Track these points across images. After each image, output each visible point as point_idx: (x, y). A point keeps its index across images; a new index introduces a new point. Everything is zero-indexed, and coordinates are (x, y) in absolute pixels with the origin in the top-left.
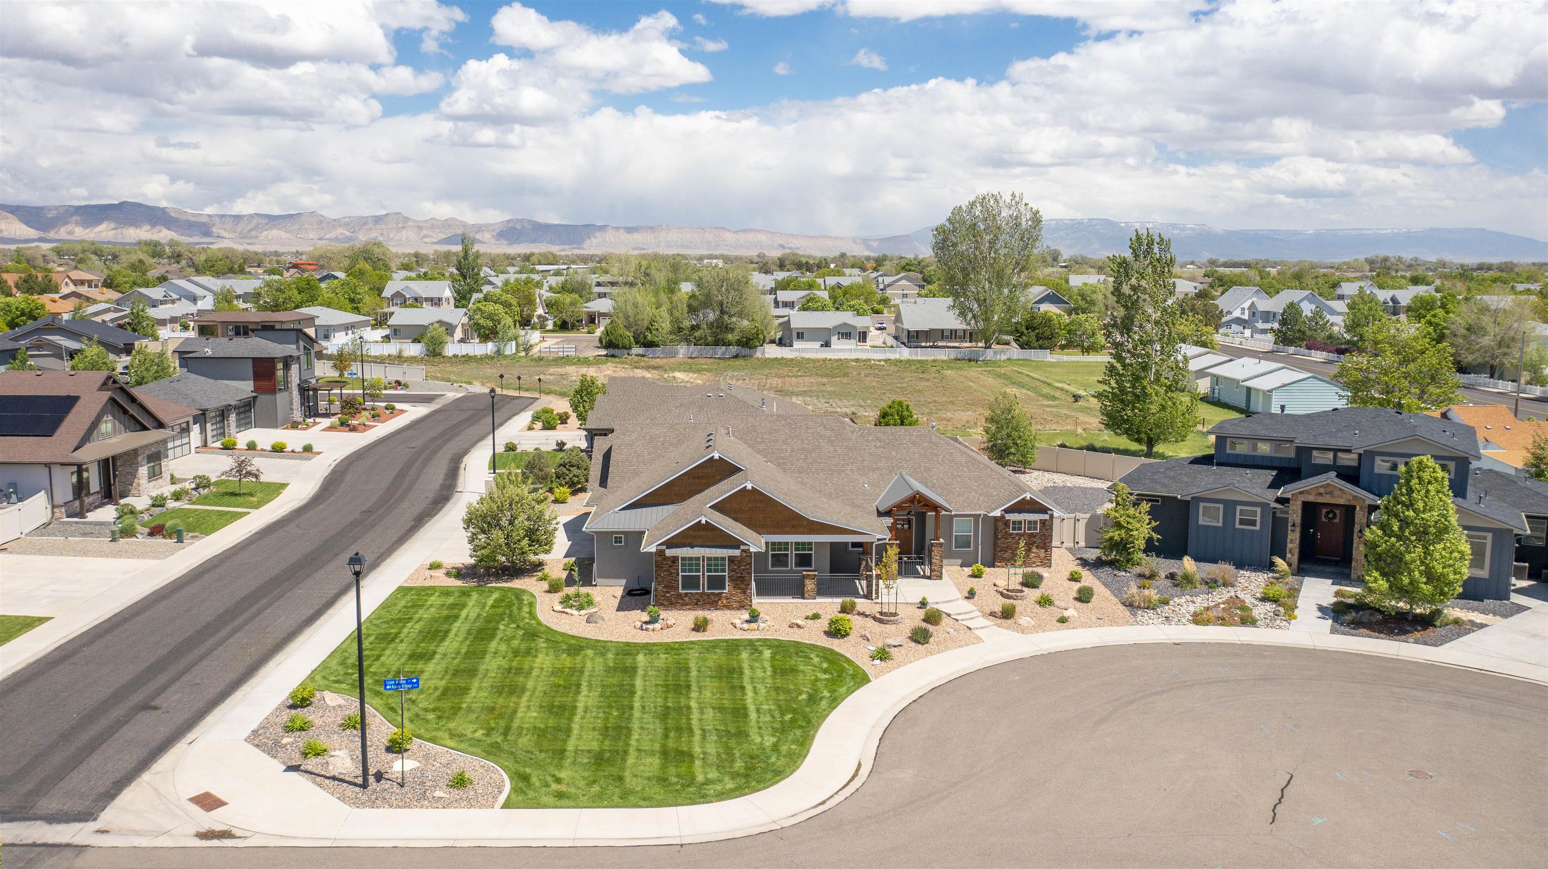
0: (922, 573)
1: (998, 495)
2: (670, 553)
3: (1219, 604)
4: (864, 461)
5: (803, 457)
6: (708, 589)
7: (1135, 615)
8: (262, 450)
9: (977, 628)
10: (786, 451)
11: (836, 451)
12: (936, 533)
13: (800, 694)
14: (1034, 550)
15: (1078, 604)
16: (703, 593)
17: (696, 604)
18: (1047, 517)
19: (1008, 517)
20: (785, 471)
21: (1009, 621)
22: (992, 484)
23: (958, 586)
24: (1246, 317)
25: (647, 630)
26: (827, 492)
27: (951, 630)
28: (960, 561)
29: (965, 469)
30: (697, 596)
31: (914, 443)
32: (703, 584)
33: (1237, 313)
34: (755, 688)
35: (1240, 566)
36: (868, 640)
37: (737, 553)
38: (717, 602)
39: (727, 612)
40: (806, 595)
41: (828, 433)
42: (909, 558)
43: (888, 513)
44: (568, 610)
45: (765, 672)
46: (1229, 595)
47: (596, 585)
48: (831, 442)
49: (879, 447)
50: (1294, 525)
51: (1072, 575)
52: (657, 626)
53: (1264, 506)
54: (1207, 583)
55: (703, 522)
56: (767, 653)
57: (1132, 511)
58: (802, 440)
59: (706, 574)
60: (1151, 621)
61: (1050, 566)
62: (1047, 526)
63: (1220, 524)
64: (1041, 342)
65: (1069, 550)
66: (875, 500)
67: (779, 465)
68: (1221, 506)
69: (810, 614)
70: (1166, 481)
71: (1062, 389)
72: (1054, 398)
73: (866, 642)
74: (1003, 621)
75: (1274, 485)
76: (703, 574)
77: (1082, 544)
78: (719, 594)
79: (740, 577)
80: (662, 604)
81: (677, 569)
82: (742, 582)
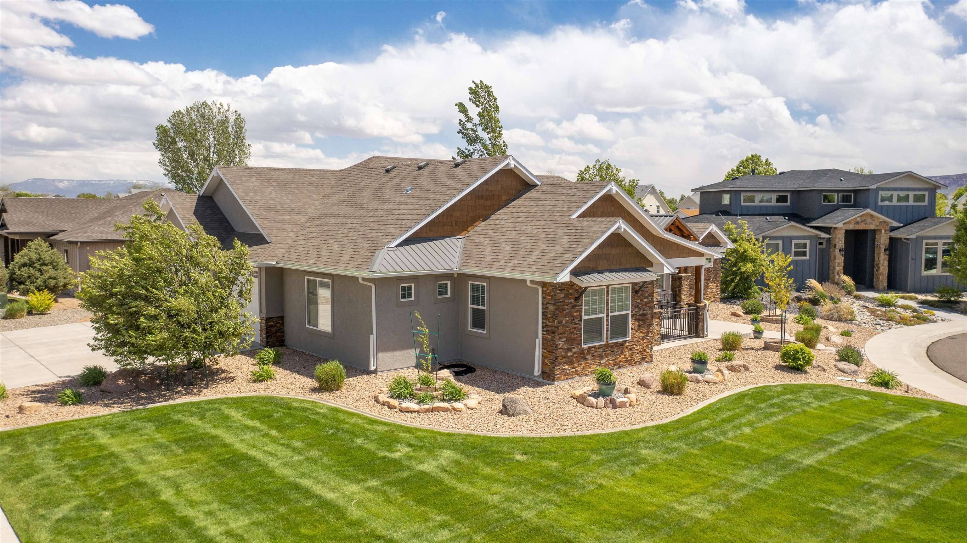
6: (611, 337)
16: (607, 345)
17: (599, 363)
30: (600, 351)
32: (607, 330)
38: (621, 356)
50: (840, 251)
55: (622, 230)
59: (610, 314)
68: (780, 242)
76: (607, 316)
78: (623, 344)
79: (643, 315)
80: (563, 371)
81: (581, 311)
82: (644, 323)
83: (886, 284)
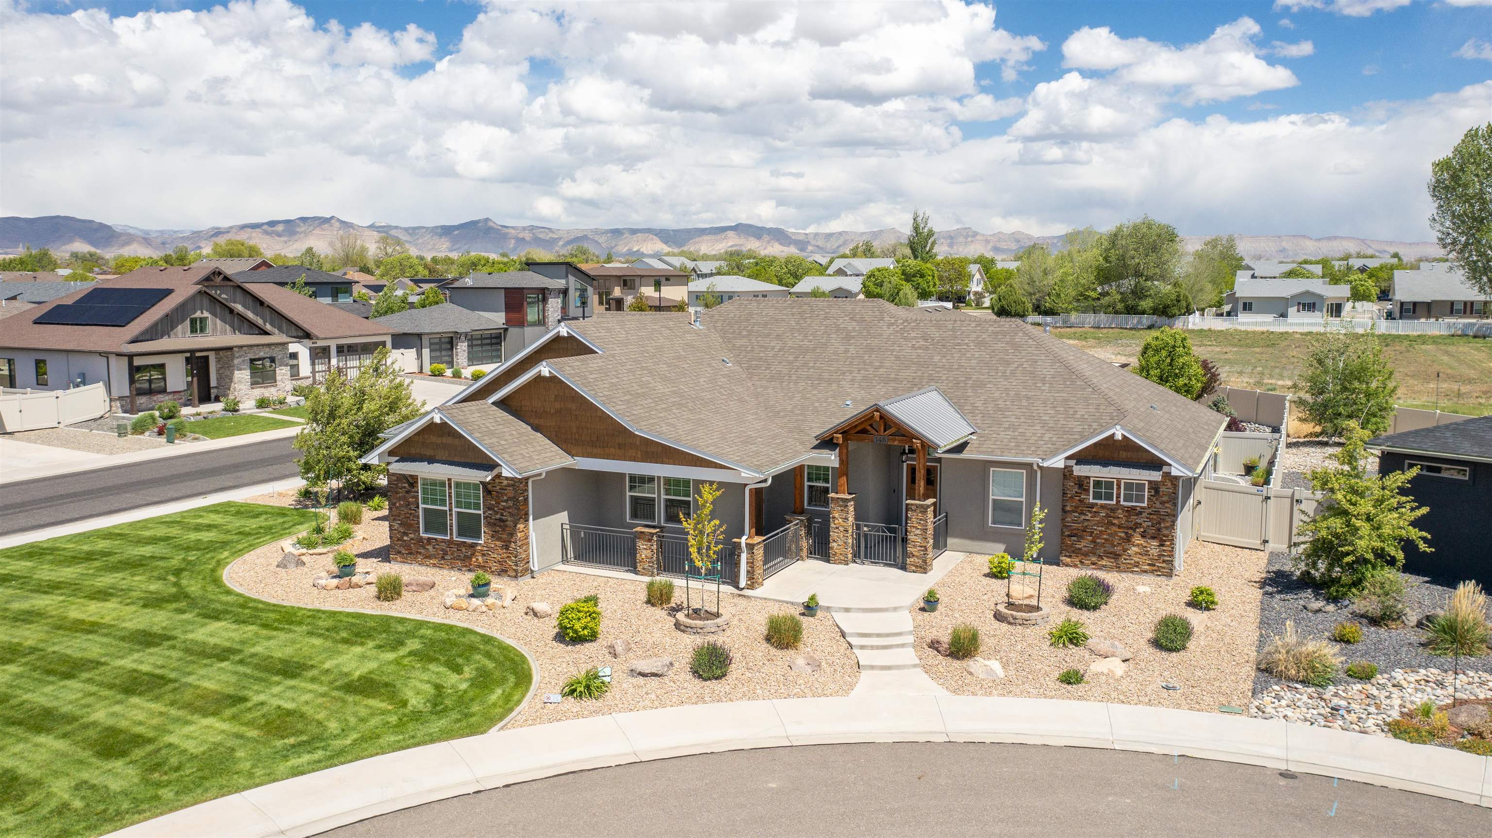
2: (399, 467)
4: (880, 367)
5: (791, 358)
6: (460, 534)
7: (1260, 692)
10: (773, 349)
11: (846, 351)
14: (1138, 540)
15: (1148, 652)
16: (451, 542)
17: (443, 558)
18: (1158, 476)
19: (1080, 471)
32: (451, 526)
37: (486, 477)
40: (639, 568)
42: (871, 528)
43: (828, 442)
51: (1194, 594)
55: (437, 420)
60: (1287, 711)
61: (1171, 575)
62: (1164, 495)
67: (747, 368)
69: (585, 596)
78: (473, 546)
79: (500, 520)
80: (399, 552)
81: (417, 498)
82: (504, 530)
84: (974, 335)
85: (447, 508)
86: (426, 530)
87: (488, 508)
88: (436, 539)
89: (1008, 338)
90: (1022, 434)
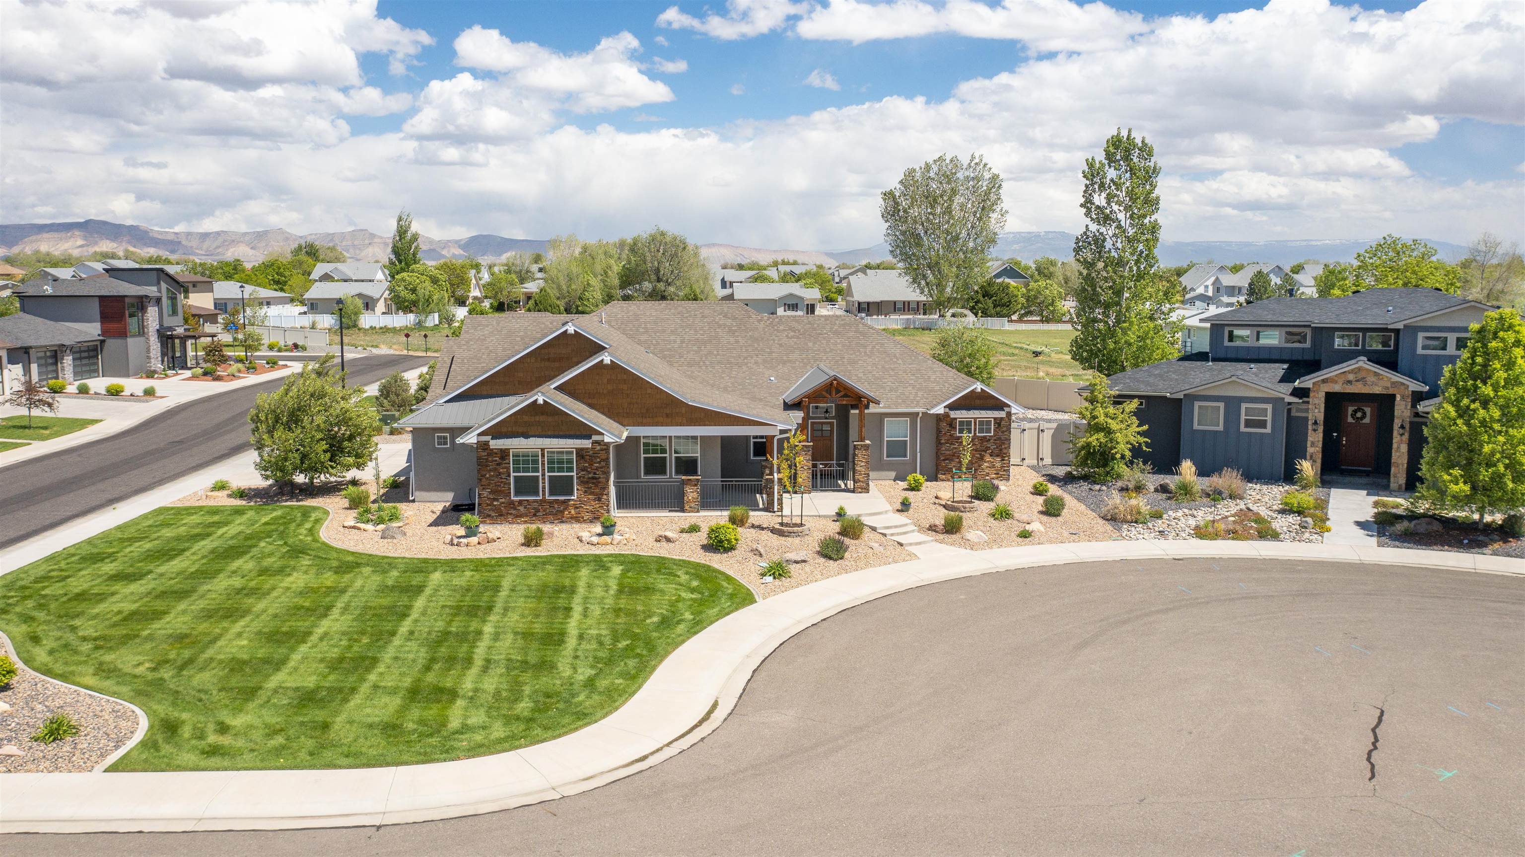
0: (843, 486)
1: (940, 390)
2: (496, 444)
3: (1227, 517)
4: (771, 352)
5: (695, 348)
6: (551, 494)
7: (1119, 529)
8: (96, 393)
9: (911, 544)
10: (675, 342)
11: (737, 342)
12: (861, 431)
13: (650, 617)
14: (988, 458)
15: (1045, 518)
16: (544, 501)
17: (535, 515)
18: (1002, 414)
19: (953, 414)
20: (671, 364)
21: (954, 536)
22: (933, 377)
23: (889, 500)
24: (1210, 293)
25: (458, 545)
26: (722, 386)
27: (876, 545)
28: (893, 474)
29: (900, 361)
30: (536, 505)
31: (836, 333)
32: (544, 488)
33: (1200, 290)
34: (586, 609)
35: (1250, 477)
36: (761, 555)
37: (586, 444)
38: (562, 512)
39: (576, 526)
40: (687, 507)
41: (729, 322)
42: (826, 465)
43: (796, 405)
44: (362, 526)
45: (607, 591)
46: (1238, 508)
47: (413, 501)
48: (731, 332)
49: (792, 338)
50: (1316, 423)
51: (1035, 487)
52: (474, 540)
53: (1276, 402)
54: (1208, 495)
55: (541, 401)
56: (617, 570)
57: (1111, 410)
58: (696, 331)
59: (547, 474)
60: (1141, 536)
61: (1008, 479)
62: (1003, 426)
63: (1221, 428)
64: (998, 309)
65: (1033, 468)
66: (782, 393)
67: (664, 358)
68: (1221, 405)
69: (686, 526)
70: (1151, 380)
71: (1021, 348)
72: (1013, 355)
73: (759, 558)
74: (946, 536)
75: (1284, 379)
76: (543, 475)
77: (1048, 461)
78: (565, 502)
79: (593, 478)
80: (489, 516)
81: (508, 468)
82: (596, 486)
83: (1402, 480)
84: (828, 327)
85: (540, 474)
86: (516, 494)
87: (581, 469)
88: (527, 501)
89: (853, 329)
90: (903, 394)
